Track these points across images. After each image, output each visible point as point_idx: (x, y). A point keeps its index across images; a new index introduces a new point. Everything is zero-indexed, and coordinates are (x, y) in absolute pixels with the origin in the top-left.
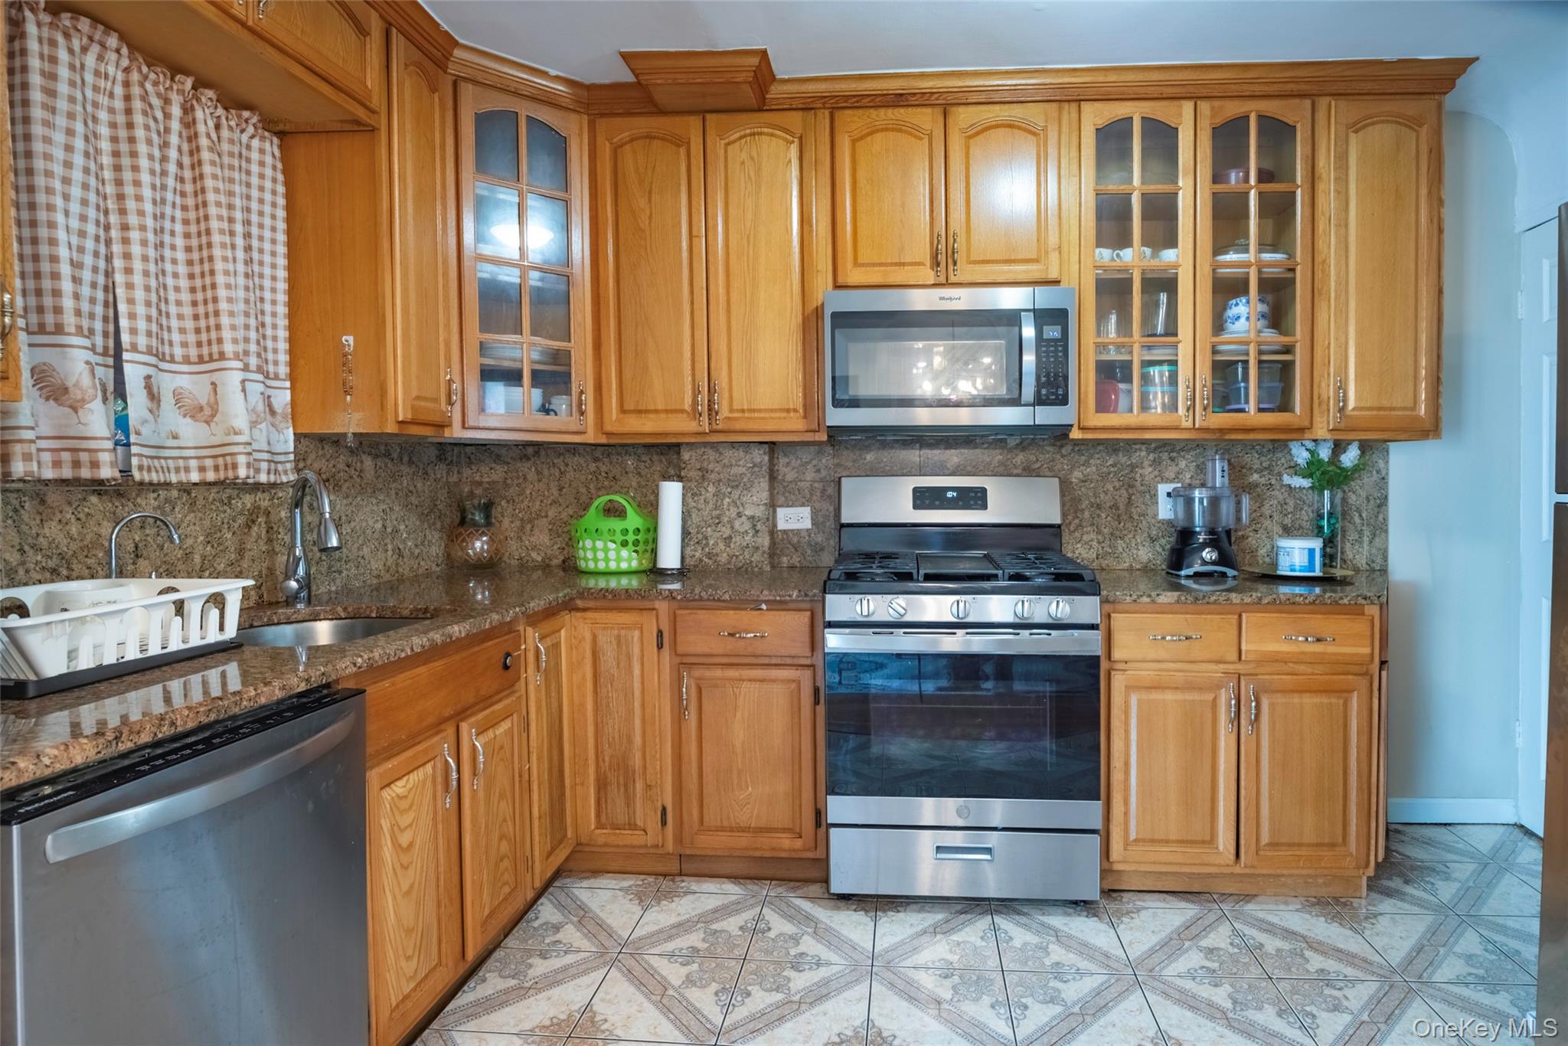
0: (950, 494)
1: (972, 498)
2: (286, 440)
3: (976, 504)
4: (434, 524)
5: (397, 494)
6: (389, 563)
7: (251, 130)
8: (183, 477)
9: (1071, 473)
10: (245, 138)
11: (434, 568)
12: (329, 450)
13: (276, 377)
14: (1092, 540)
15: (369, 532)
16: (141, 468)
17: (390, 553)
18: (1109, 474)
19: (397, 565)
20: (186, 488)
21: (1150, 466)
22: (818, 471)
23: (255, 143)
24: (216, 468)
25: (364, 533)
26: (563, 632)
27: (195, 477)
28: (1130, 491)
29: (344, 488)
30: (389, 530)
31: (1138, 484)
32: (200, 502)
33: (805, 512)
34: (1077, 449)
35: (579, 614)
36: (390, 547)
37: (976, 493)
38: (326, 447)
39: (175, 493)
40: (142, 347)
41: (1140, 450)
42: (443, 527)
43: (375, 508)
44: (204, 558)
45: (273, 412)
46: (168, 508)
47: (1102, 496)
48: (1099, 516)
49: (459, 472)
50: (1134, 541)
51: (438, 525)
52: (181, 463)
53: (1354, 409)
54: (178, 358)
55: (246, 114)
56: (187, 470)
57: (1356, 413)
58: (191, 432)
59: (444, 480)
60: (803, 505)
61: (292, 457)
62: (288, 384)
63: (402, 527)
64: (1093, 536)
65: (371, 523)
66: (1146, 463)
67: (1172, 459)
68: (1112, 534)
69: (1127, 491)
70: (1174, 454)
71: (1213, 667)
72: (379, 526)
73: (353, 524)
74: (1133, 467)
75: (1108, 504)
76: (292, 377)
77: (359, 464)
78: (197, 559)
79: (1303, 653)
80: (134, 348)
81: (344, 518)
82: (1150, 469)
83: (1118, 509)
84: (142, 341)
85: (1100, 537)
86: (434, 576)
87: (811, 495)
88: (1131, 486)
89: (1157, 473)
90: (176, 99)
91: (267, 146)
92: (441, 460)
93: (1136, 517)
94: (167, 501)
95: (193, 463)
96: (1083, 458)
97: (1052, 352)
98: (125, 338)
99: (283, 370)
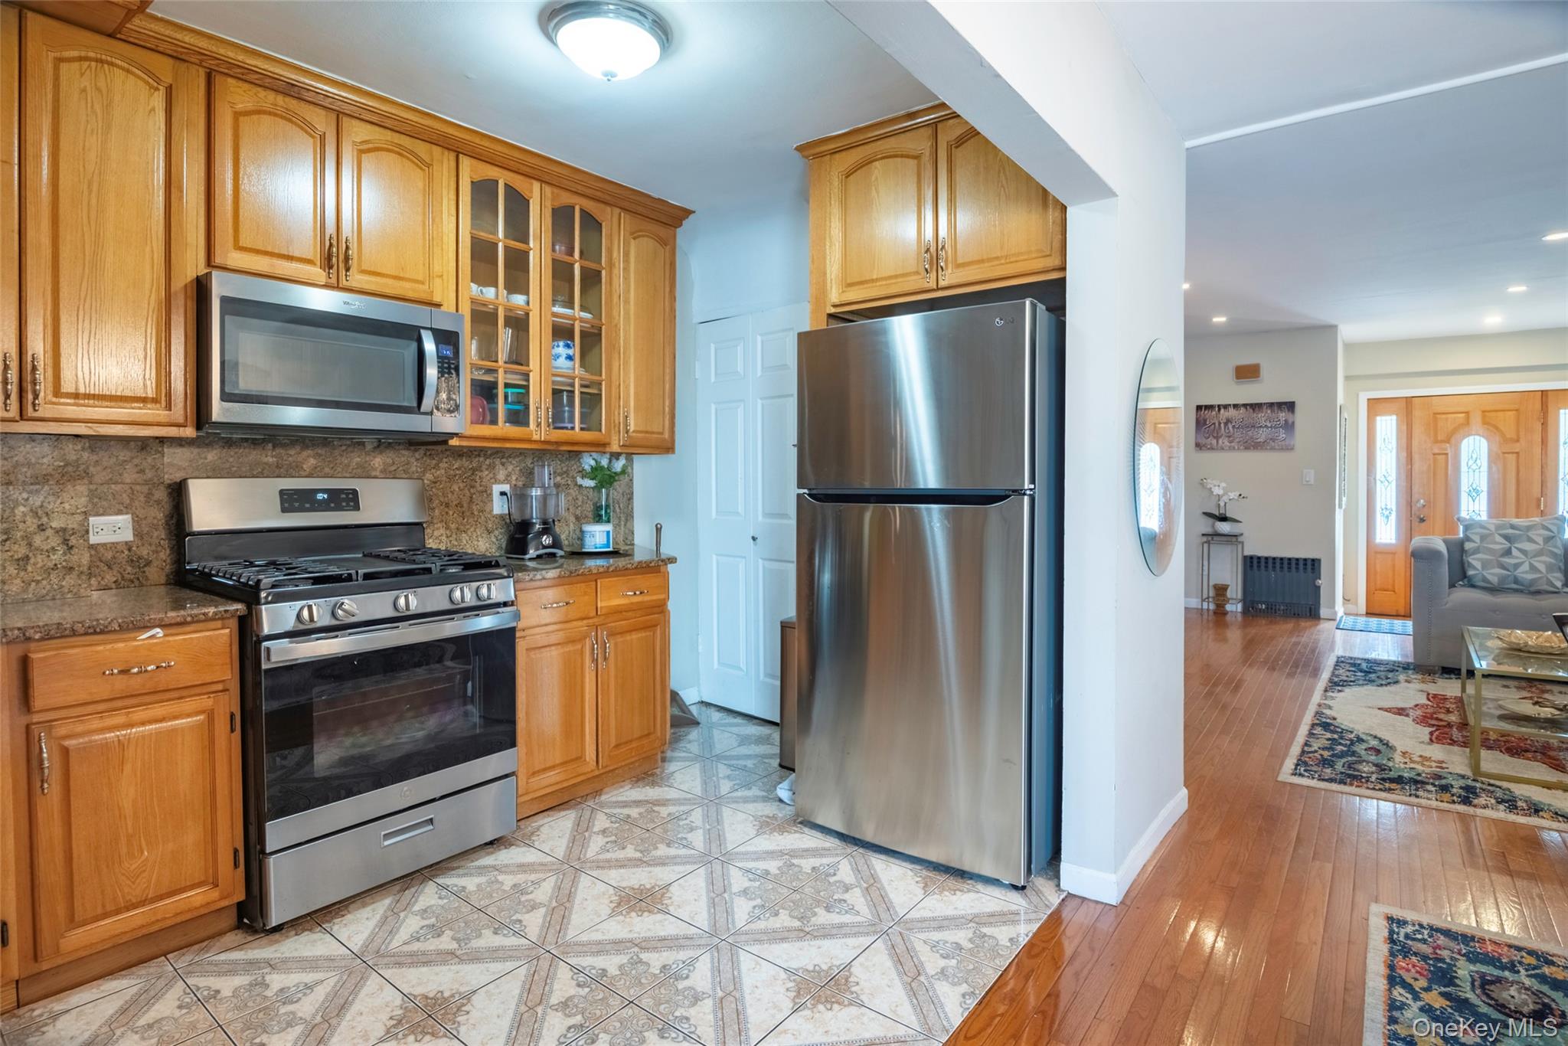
0: (320, 496)
1: (344, 500)
3: (348, 505)
9: (424, 475)
14: (442, 535)
18: (455, 476)
21: (487, 469)
22: (142, 471)
28: (472, 491)
31: (478, 485)
33: (124, 520)
34: (428, 453)
37: (347, 494)
41: (479, 456)
47: (449, 496)
48: (447, 513)
50: (475, 534)
53: (634, 432)
57: (634, 434)
60: (119, 512)
64: (442, 531)
66: (484, 467)
67: (503, 464)
68: (458, 529)
69: (469, 490)
70: (504, 460)
71: (580, 623)
74: (474, 470)
75: (455, 503)
82: (487, 473)
83: (462, 507)
85: (448, 532)
87: (132, 500)
88: (473, 487)
89: (491, 475)
93: (476, 513)
96: (434, 462)
97: (446, 368)
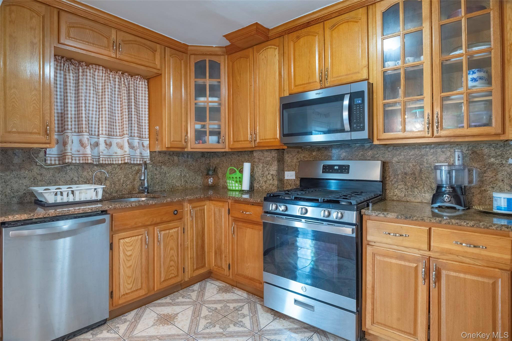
0: (336, 167)
1: (344, 169)
2: (147, 153)
3: (345, 171)
4: (199, 174)
5: (186, 166)
6: (183, 184)
7: (139, 80)
8: (117, 162)
9: (392, 159)
10: (138, 82)
11: (199, 186)
12: (162, 155)
13: (145, 138)
14: (402, 188)
15: (176, 176)
16: (102, 160)
17: (183, 182)
18: (410, 159)
19: (185, 185)
20: (119, 165)
21: (431, 155)
22: (298, 159)
23: (141, 83)
24: (122, 160)
25: (174, 176)
26: (206, 206)
27: (120, 162)
28: (421, 166)
29: (167, 165)
30: (183, 176)
31: (425, 164)
32: (123, 168)
33: (293, 173)
34: (395, 148)
35: (211, 202)
36: (183, 180)
37: (346, 167)
38: (162, 154)
39: (116, 166)
40: (104, 134)
41: (426, 148)
42: (203, 175)
43: (178, 170)
44: (123, 181)
45: (143, 146)
46: (114, 169)
47: (407, 168)
48: (405, 177)
49: (209, 160)
50: (423, 190)
51: (201, 175)
52: (117, 159)
54: (118, 135)
55: (137, 77)
56: (118, 161)
58: (120, 152)
59: (204, 162)
60: (293, 171)
61: (149, 157)
62: (148, 139)
63: (187, 175)
64: (402, 186)
65: (176, 174)
66: (429, 154)
67: (443, 152)
68: (412, 186)
69: (419, 167)
70: (444, 149)
71: (417, 251)
72: (179, 174)
73: (170, 174)
74: (422, 156)
75: (410, 173)
76: (149, 138)
77: (172, 159)
78: (122, 181)
79: (466, 252)
80: (102, 134)
81: (167, 172)
82: (431, 157)
83: (415, 174)
84: (104, 132)
85: (406, 187)
86: (199, 189)
87: (295, 167)
88: (422, 165)
89: (435, 158)
90: (117, 77)
91: (143, 83)
92: (203, 157)
93: (424, 179)
94: (114, 167)
95: (120, 159)
96: (398, 152)
97: (358, 109)
98: (100, 132)
99: (147, 136)
